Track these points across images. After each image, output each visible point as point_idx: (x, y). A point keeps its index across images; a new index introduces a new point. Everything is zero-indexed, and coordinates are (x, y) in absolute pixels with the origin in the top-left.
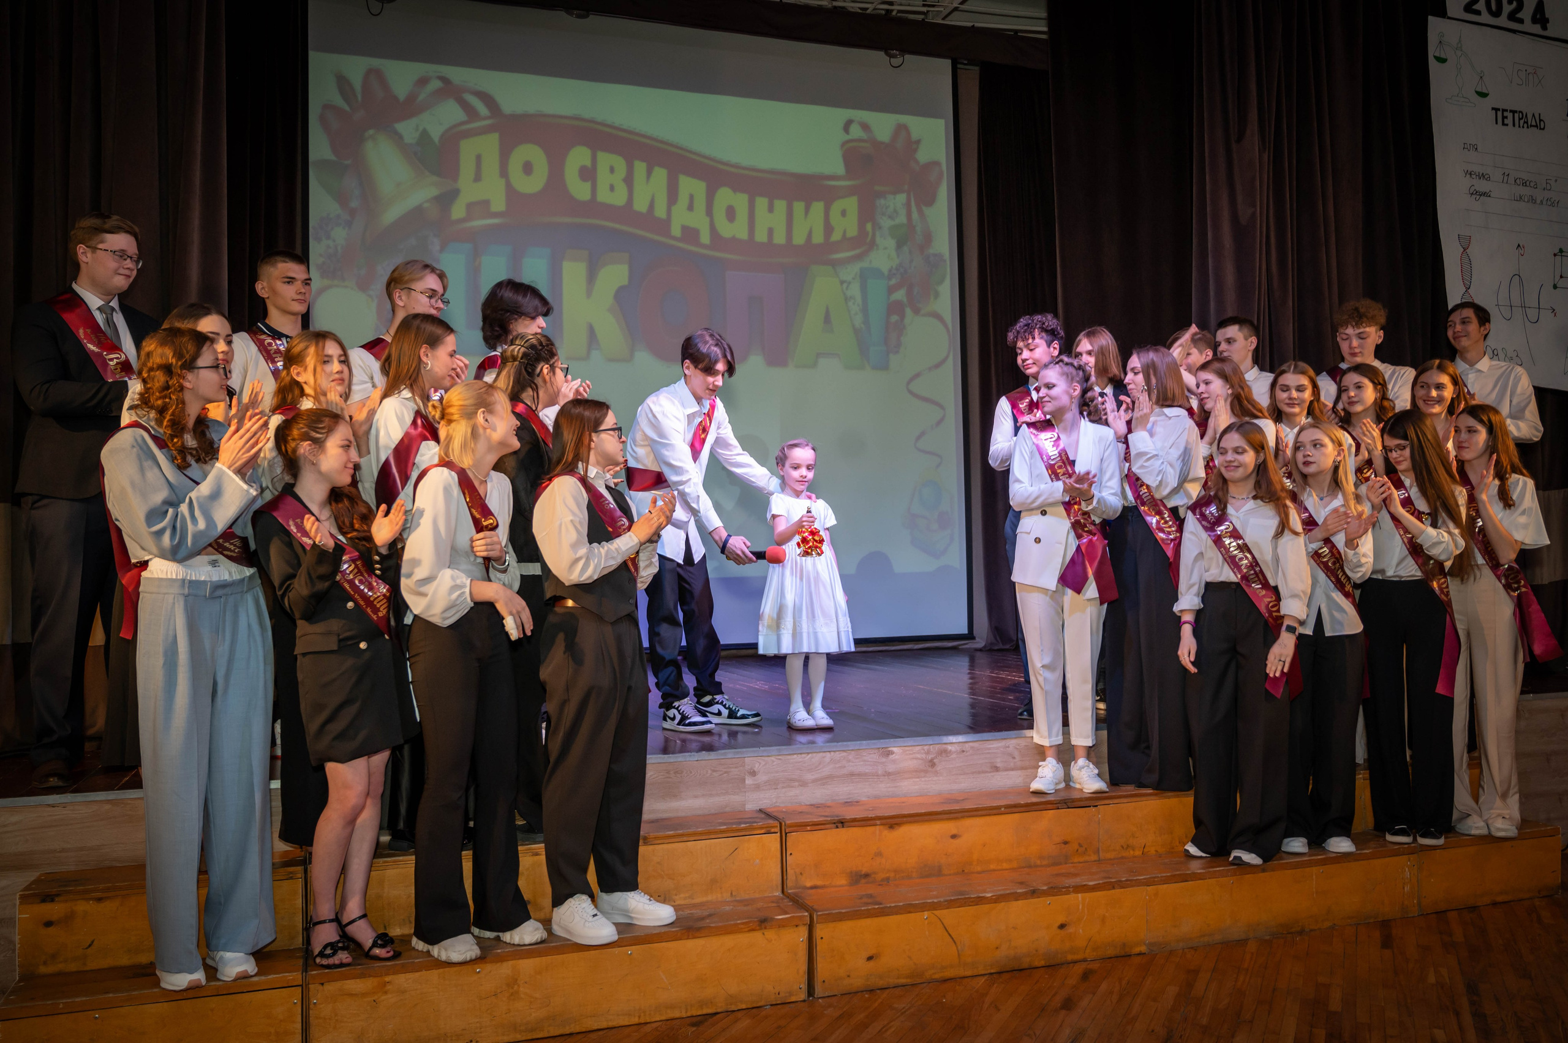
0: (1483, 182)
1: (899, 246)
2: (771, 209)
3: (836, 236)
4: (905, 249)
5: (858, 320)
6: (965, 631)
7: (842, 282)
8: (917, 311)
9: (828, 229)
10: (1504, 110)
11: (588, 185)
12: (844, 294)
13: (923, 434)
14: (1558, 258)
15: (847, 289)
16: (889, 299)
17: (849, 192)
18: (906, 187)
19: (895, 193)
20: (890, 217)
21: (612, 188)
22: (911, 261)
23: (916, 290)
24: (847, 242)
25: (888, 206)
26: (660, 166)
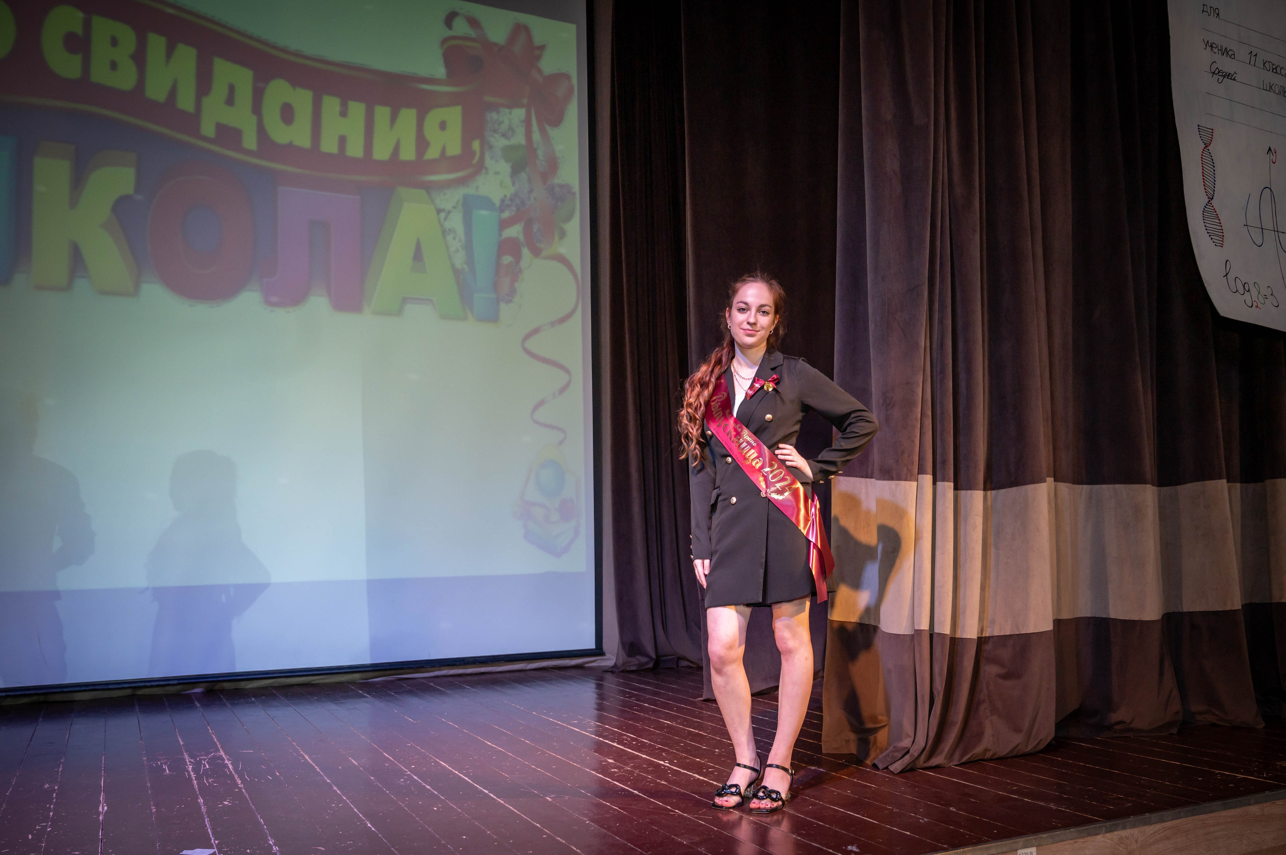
0: (1226, 60)
1: (515, 171)
2: (344, 114)
4: (523, 176)
5: (459, 260)
6: (591, 645)
7: (439, 211)
8: (536, 252)
9: (422, 144)
11: (76, 59)
12: (442, 226)
13: (542, 403)
15: (445, 219)
16: (500, 235)
17: (451, 100)
18: (525, 101)
19: (510, 107)
20: (504, 135)
21: (114, 66)
22: (531, 191)
23: (536, 227)
24: (446, 162)
25: (502, 122)
26: (187, 44)
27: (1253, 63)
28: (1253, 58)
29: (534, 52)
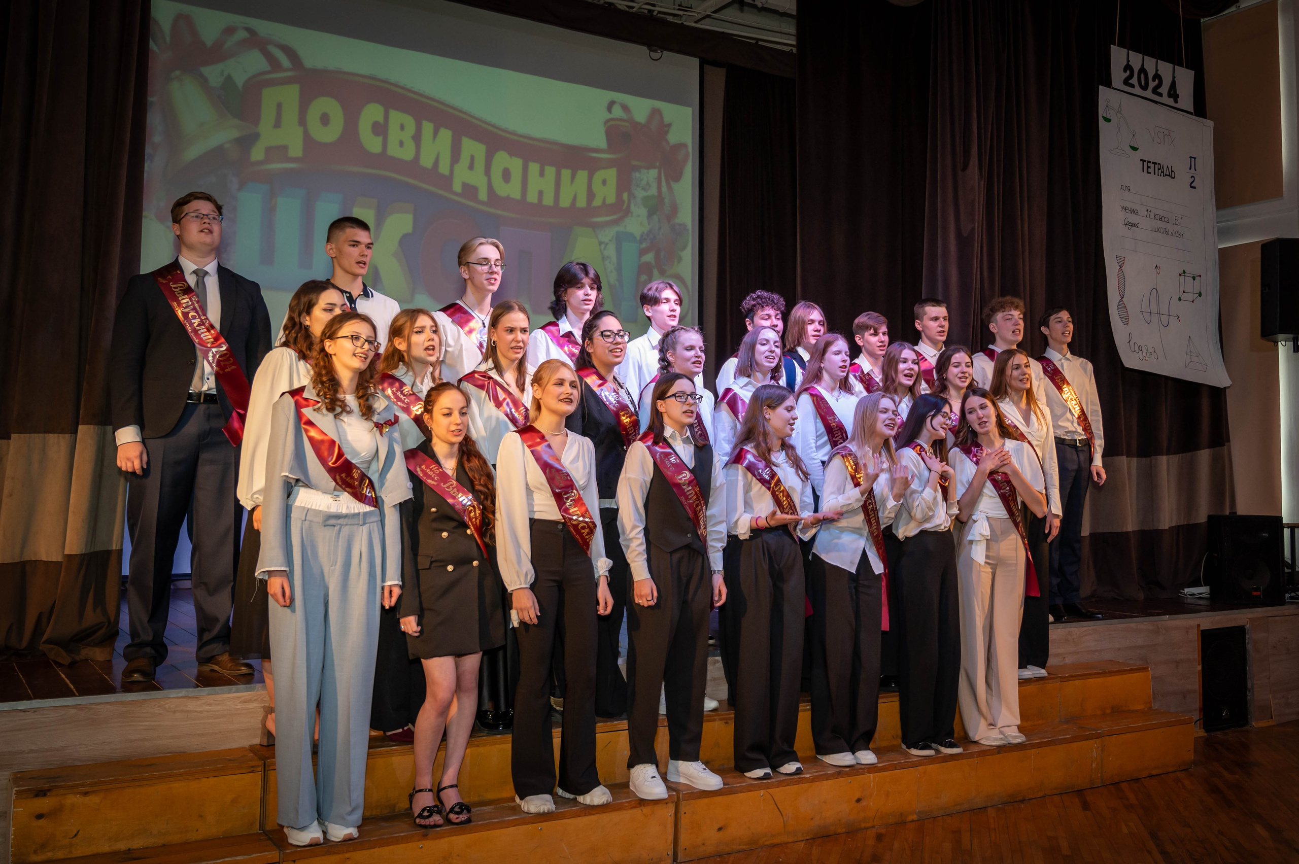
0: (1134, 216)
1: (650, 214)
2: (542, 174)
3: (597, 202)
4: (655, 218)
5: (613, 277)
7: (601, 243)
9: (591, 195)
10: (1149, 162)
11: (380, 139)
12: (601, 252)
14: (1182, 277)
15: (604, 249)
16: (640, 260)
17: (610, 164)
18: (657, 164)
19: (648, 168)
20: (644, 189)
21: (401, 144)
22: (660, 228)
23: (663, 254)
24: (606, 208)
25: (642, 179)
26: (446, 128)
27: (1148, 216)
28: (1149, 213)
29: (665, 128)
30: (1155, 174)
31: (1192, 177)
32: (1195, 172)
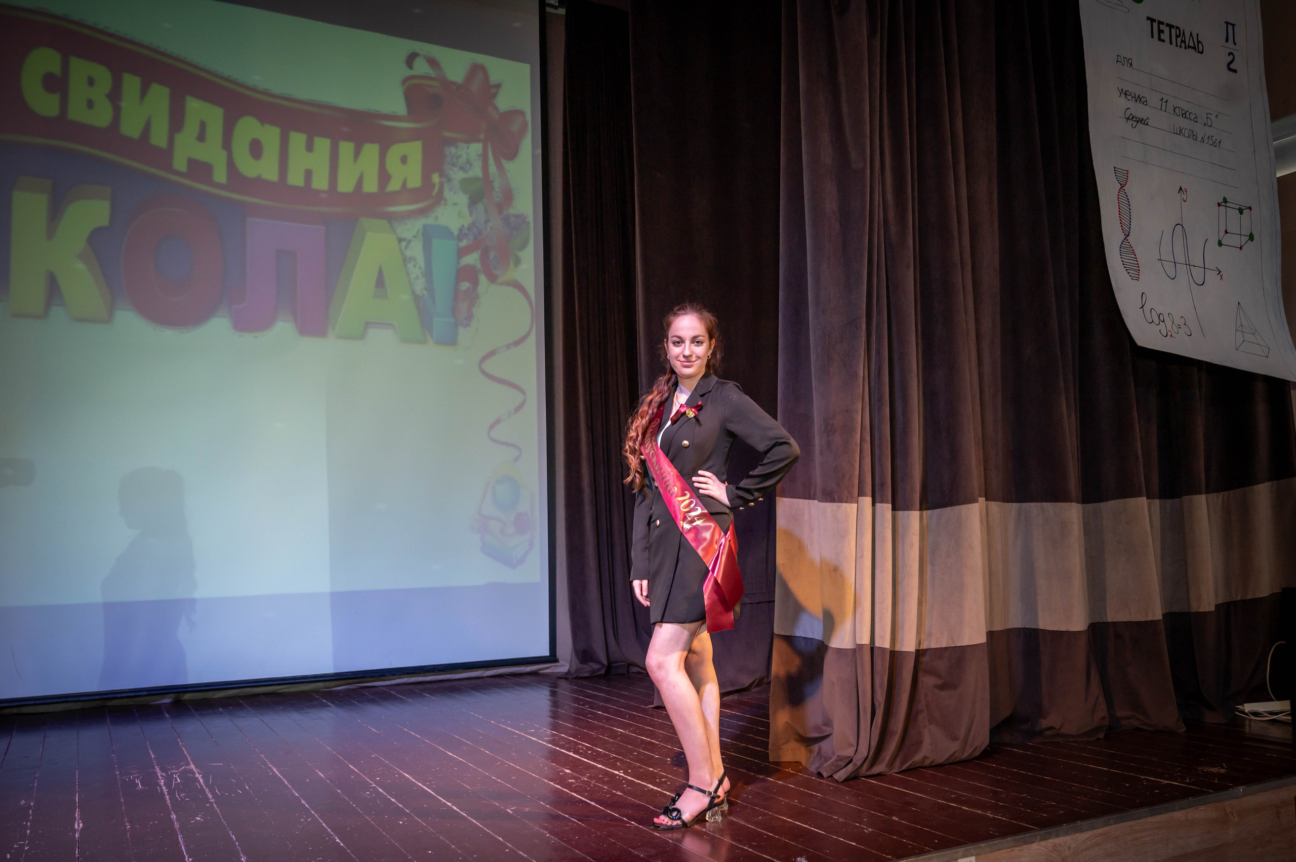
0: (1140, 106)
1: (473, 202)
2: (310, 147)
4: (480, 207)
5: (420, 286)
6: (546, 652)
7: (400, 240)
8: (493, 279)
9: (384, 177)
10: (1160, 23)
11: (54, 98)
12: (403, 254)
13: (498, 421)
14: (1222, 209)
15: (406, 248)
16: (459, 263)
17: (414, 135)
18: (482, 136)
19: (468, 141)
20: (462, 169)
21: (90, 104)
22: (487, 221)
23: (492, 255)
24: (407, 194)
25: (460, 156)
26: (161, 83)
27: (1163, 108)
28: (1164, 104)
29: (491, 90)
30: (1171, 43)
31: (1230, 54)
32: (1235, 47)
